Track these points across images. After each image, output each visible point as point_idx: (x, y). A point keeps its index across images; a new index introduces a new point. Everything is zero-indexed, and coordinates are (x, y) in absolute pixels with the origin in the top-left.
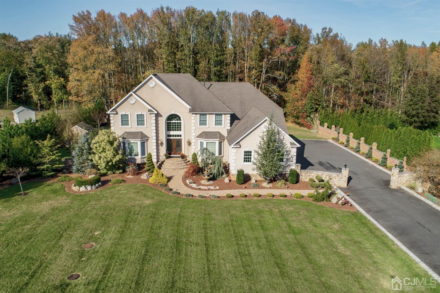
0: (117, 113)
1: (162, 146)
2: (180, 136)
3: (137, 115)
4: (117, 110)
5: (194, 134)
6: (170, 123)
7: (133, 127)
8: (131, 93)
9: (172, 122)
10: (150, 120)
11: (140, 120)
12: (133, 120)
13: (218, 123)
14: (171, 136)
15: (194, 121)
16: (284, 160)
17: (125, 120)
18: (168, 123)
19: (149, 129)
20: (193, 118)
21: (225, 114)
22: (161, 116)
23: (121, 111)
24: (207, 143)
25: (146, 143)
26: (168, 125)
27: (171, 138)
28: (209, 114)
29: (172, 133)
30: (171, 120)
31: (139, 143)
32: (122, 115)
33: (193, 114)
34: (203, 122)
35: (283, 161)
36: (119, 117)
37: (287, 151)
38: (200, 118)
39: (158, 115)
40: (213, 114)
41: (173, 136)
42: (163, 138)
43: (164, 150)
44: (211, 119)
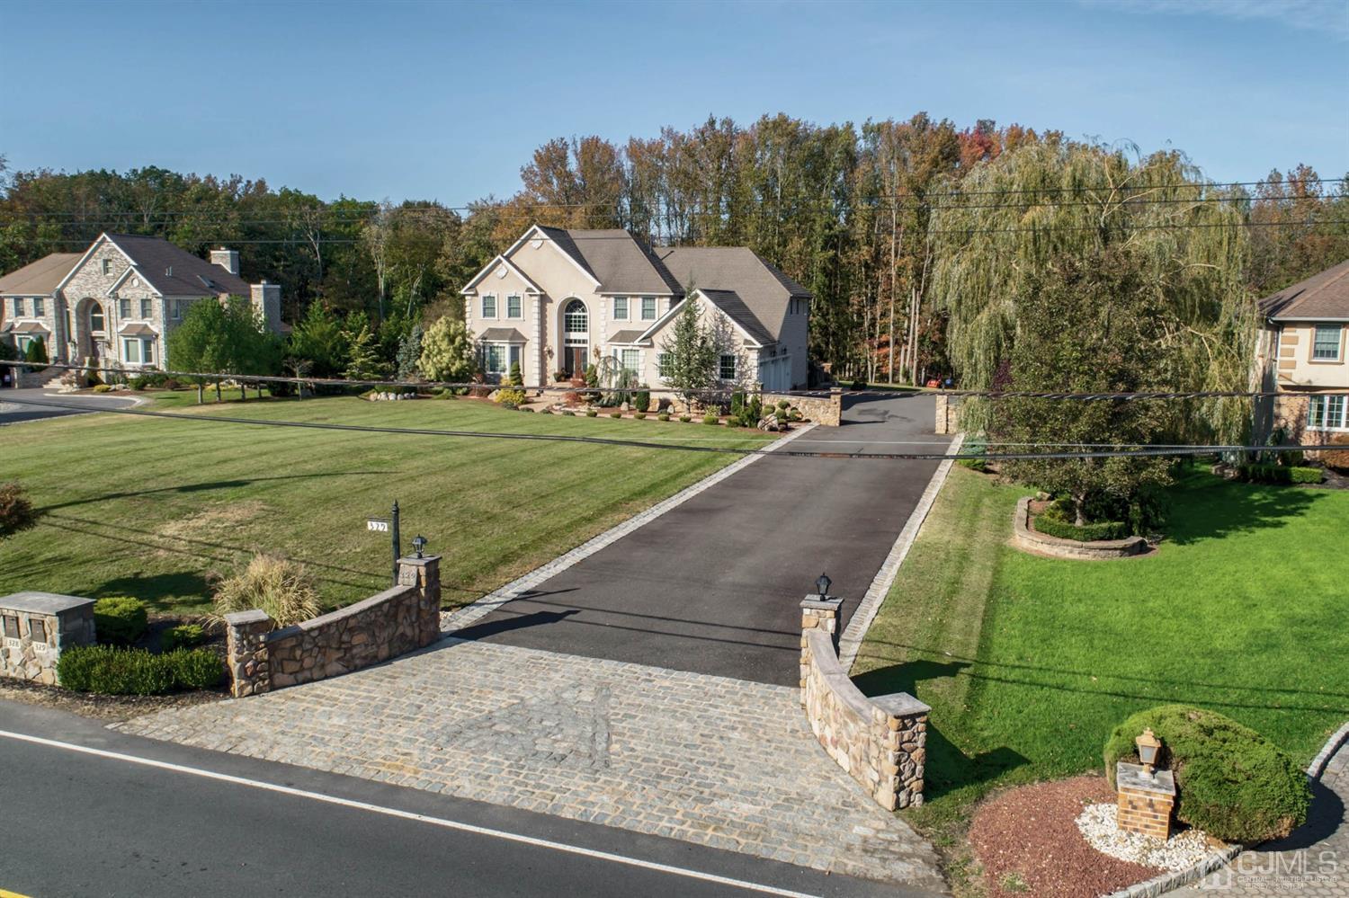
0: (476, 295)
1: (551, 357)
2: (584, 342)
3: (510, 298)
4: (477, 287)
5: (603, 336)
6: (571, 316)
7: (502, 320)
8: (499, 257)
9: (574, 314)
10: (531, 307)
11: (514, 308)
12: (502, 307)
13: (647, 313)
14: (570, 341)
15: (604, 310)
16: (736, 374)
17: (489, 309)
18: (567, 316)
19: (528, 326)
20: (602, 304)
21: (661, 297)
22: (551, 302)
23: (483, 290)
24: (624, 351)
25: (521, 350)
26: (567, 321)
27: (572, 345)
28: (632, 296)
29: (574, 335)
30: (572, 311)
31: (508, 348)
32: (484, 298)
33: (603, 296)
34: (620, 313)
35: (733, 378)
36: (479, 300)
37: (740, 357)
38: (616, 305)
39: (544, 299)
40: (637, 296)
41: (575, 341)
42: (553, 342)
43: (554, 365)
44: (634, 306)
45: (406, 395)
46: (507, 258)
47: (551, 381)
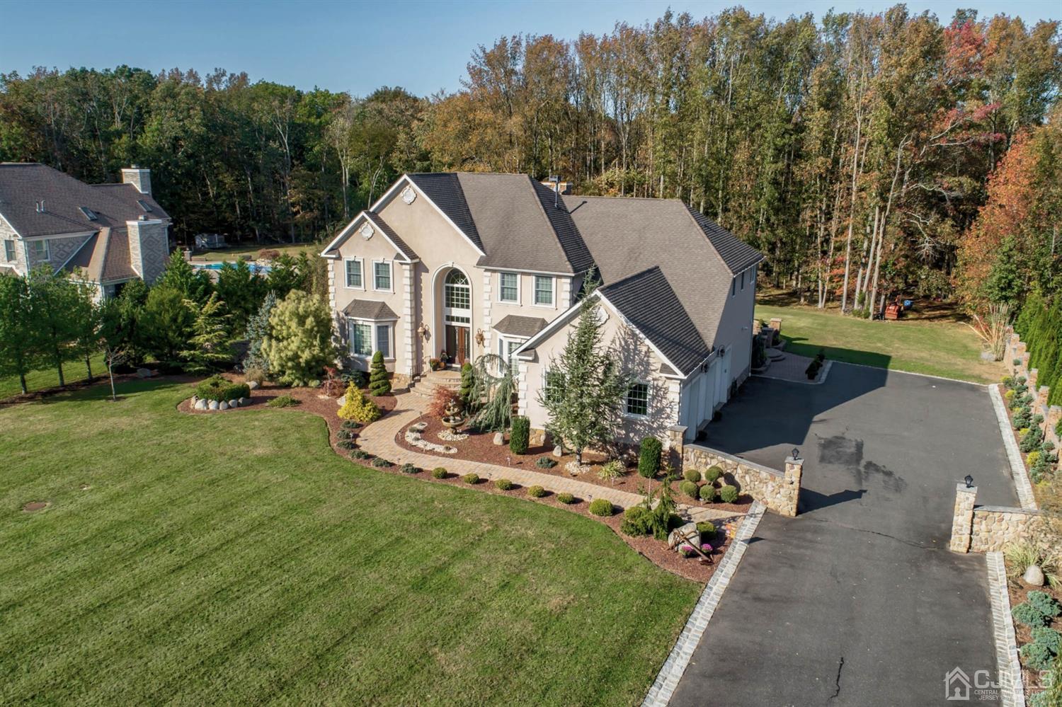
0: (339, 258)
1: (428, 339)
2: (468, 320)
3: (377, 265)
4: (341, 249)
5: (488, 320)
6: (453, 288)
7: (369, 292)
8: (363, 214)
9: (456, 285)
10: (402, 277)
11: (382, 279)
12: (368, 274)
13: (542, 297)
14: (452, 319)
15: (488, 288)
16: (649, 410)
17: (353, 276)
18: (447, 288)
19: (399, 299)
20: (486, 280)
21: (559, 277)
22: (427, 271)
23: (348, 254)
24: (510, 344)
25: (390, 330)
26: (447, 294)
27: (454, 324)
28: (523, 274)
29: (456, 312)
30: (453, 282)
31: (373, 327)
32: (349, 263)
33: (486, 270)
34: (507, 293)
35: (645, 413)
36: (343, 266)
37: (656, 388)
38: (503, 283)
39: (418, 268)
40: (529, 274)
41: (458, 319)
42: (429, 320)
43: (430, 350)
44: (526, 285)
45: (230, 402)
46: (374, 216)
47: (427, 367)
